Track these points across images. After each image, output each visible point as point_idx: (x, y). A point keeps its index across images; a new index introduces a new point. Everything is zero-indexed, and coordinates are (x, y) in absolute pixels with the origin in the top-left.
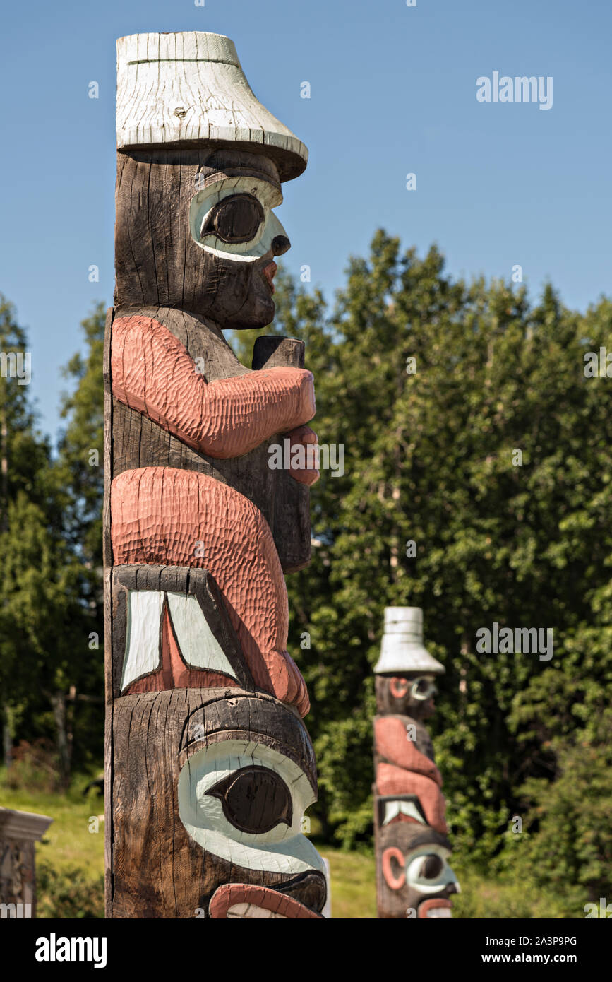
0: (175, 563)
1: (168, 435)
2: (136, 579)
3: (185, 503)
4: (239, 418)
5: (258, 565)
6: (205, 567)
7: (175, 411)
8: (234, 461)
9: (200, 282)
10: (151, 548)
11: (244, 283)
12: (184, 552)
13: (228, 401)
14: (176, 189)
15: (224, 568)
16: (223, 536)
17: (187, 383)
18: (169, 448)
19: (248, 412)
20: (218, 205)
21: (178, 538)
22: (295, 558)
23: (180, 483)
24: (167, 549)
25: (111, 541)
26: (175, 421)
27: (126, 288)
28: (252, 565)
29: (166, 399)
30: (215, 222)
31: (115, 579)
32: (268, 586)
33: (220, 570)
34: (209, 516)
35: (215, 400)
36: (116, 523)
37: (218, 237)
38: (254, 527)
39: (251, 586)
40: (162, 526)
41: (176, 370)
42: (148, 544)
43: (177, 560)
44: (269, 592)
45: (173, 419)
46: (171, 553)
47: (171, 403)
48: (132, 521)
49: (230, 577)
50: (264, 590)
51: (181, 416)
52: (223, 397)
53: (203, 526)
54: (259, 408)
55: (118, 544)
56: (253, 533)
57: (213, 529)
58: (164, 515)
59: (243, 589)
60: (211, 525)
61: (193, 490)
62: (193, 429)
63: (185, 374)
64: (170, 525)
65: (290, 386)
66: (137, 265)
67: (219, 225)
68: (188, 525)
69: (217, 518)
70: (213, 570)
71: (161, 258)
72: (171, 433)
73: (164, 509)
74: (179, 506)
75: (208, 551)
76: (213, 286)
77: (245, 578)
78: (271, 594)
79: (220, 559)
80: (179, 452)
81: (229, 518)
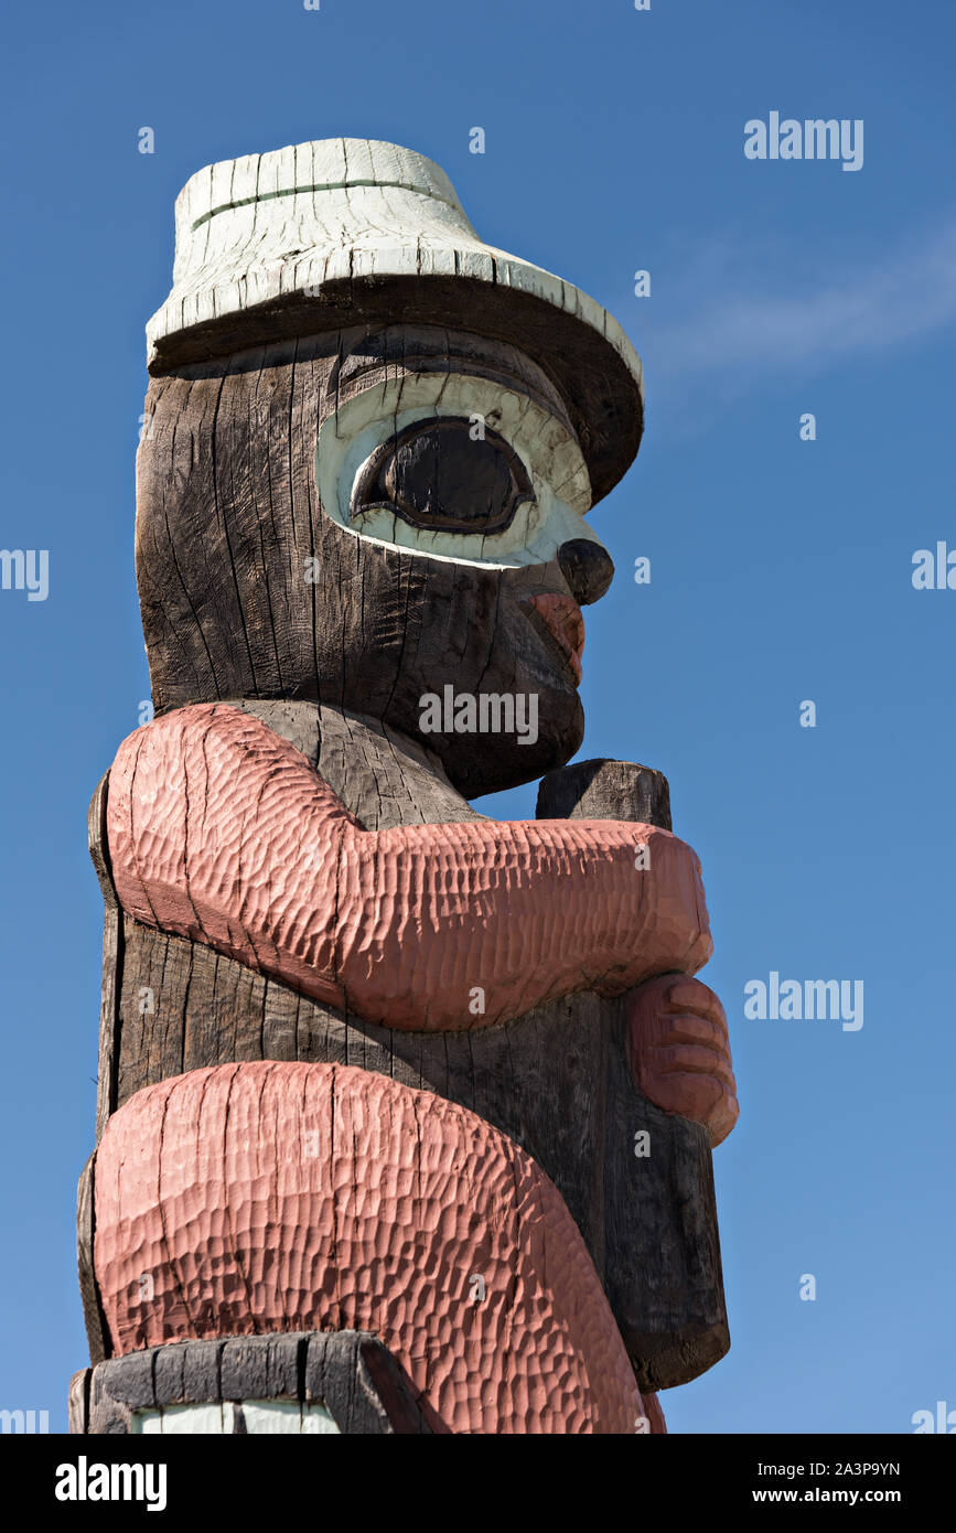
0: (277, 1325)
1: (261, 981)
2: (154, 1375)
3: (293, 1138)
4: (452, 904)
5: (527, 1304)
6: (365, 1326)
7: (266, 896)
8: (459, 1040)
9: (355, 619)
10: (203, 1285)
11: (477, 621)
12: (297, 1287)
13: (414, 858)
14: (280, 413)
15: (422, 1322)
16: (407, 1220)
17: (297, 822)
18: (263, 1012)
19: (478, 889)
20: (394, 442)
21: (275, 1243)
22: (675, 1321)
23: (279, 1087)
24: (248, 1282)
25: (97, 1284)
26: (266, 927)
27: (172, 666)
28: (508, 1306)
29: (240, 869)
30: (389, 479)
31: (98, 1386)
32: (564, 1368)
33: (411, 1330)
34: (363, 1167)
35: (376, 856)
36: (106, 1226)
37: (398, 514)
38: (504, 1192)
39: (512, 1373)
40: (227, 1210)
41: (267, 795)
42: (193, 1274)
43: (281, 1314)
44: (571, 1388)
45: (261, 921)
46: (262, 1288)
47: (253, 878)
48: (142, 1212)
49: (444, 1350)
50: (554, 1382)
51: (280, 910)
52: (401, 849)
53: (345, 1199)
54: (514, 882)
55: (113, 1290)
56: (503, 1208)
57: (376, 1204)
58: (232, 1179)
59: (486, 1383)
60: (370, 1193)
61: (315, 1099)
62: (314, 938)
63: (293, 801)
64: (249, 1206)
65: (613, 843)
66: (195, 605)
67: (397, 485)
68: (301, 1197)
69: (386, 1168)
70: (389, 1333)
71: (252, 576)
72: (264, 971)
73: (232, 1162)
74: (275, 1149)
75: (367, 1274)
76: (392, 629)
77: (491, 1347)
78: (576, 1392)
79: (408, 1294)
80: (291, 1019)
81: (424, 1167)
